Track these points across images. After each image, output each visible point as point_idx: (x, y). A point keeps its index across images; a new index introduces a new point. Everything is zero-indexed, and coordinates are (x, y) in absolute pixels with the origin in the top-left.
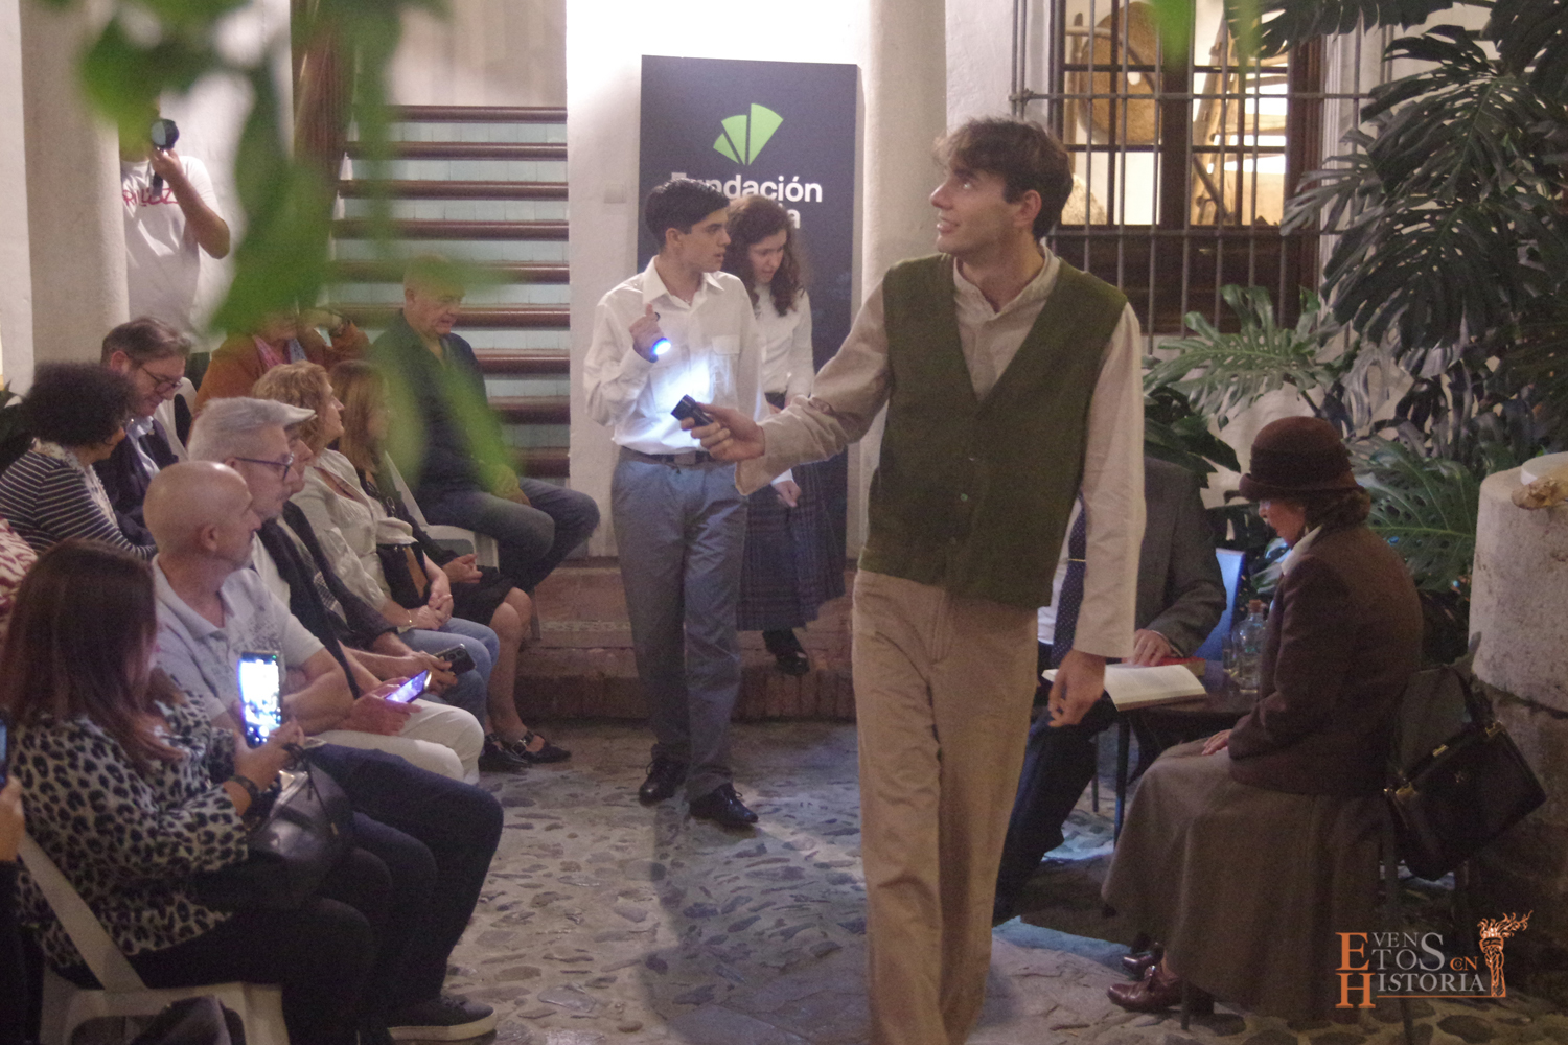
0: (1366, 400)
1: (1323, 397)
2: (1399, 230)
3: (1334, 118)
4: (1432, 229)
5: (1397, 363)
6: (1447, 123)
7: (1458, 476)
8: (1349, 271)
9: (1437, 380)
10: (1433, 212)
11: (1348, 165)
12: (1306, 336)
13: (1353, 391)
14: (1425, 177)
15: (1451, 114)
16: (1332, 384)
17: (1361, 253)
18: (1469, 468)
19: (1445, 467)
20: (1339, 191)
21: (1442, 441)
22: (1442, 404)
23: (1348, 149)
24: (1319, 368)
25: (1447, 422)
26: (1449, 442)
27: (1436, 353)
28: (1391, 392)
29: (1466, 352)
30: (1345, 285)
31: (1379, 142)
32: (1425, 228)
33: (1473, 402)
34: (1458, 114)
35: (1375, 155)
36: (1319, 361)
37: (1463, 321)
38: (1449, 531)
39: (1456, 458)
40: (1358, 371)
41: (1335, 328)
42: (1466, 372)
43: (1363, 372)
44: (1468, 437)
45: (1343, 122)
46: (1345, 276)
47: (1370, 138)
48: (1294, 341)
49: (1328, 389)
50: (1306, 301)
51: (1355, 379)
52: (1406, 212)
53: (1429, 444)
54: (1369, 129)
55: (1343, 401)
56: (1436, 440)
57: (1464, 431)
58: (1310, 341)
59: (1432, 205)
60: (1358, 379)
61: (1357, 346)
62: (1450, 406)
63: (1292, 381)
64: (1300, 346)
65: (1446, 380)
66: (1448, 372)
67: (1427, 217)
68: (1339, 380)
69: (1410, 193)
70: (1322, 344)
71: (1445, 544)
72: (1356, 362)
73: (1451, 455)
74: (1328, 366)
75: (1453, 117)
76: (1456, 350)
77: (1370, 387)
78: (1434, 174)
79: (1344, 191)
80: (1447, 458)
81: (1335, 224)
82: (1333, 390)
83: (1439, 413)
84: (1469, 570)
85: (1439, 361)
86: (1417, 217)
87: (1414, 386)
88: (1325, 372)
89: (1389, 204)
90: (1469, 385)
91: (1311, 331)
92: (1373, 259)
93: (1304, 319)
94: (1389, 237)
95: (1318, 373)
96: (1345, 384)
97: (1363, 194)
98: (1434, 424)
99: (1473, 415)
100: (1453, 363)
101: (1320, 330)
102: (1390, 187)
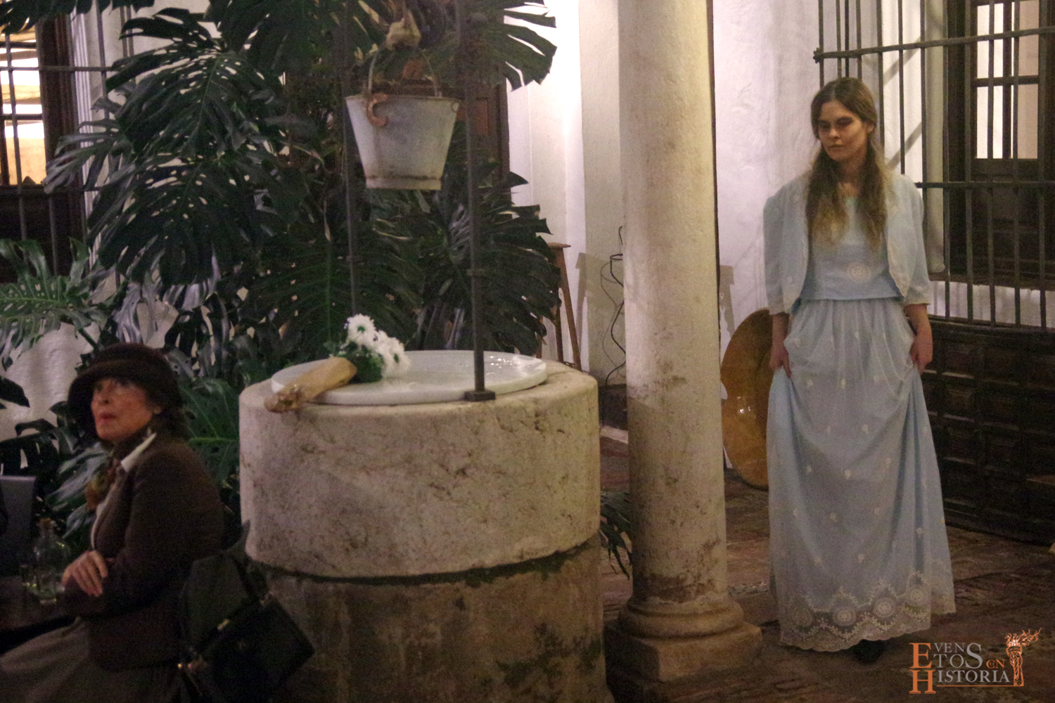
0: (138, 333)
1: (99, 334)
2: (151, 184)
3: (85, 89)
4: (179, 183)
5: (161, 299)
6: (183, 92)
7: (221, 390)
8: (109, 222)
9: (197, 312)
10: (179, 169)
11: (103, 130)
12: (80, 281)
13: (125, 326)
14: (168, 139)
15: (186, 83)
16: (105, 321)
17: (119, 206)
18: (230, 384)
19: (209, 384)
20: (94, 153)
21: (207, 363)
22: (204, 331)
23: (101, 115)
24: (93, 308)
25: (209, 346)
26: (213, 363)
27: (194, 288)
28: (158, 324)
29: (219, 286)
30: (107, 234)
31: (125, 110)
32: (172, 182)
33: (230, 328)
34: (192, 84)
35: (123, 120)
36: (94, 302)
37: (214, 260)
38: (218, 438)
39: (219, 375)
40: (127, 307)
41: (104, 272)
42: (220, 302)
43: (132, 309)
44: (228, 357)
45: (94, 92)
46: (106, 227)
47: (117, 106)
48: (68, 286)
49: (103, 326)
50: (75, 252)
51: (126, 315)
52: (155, 169)
53: (196, 366)
54: (116, 97)
55: (117, 335)
56: (202, 363)
57: (225, 353)
58: (83, 285)
59: (176, 162)
60: (129, 316)
61: (125, 288)
62: (211, 333)
63: (70, 322)
64: (74, 290)
65: (205, 311)
66: (206, 304)
67: (174, 172)
68: (112, 317)
69: (156, 152)
70: (93, 287)
71: (216, 450)
72: (126, 301)
73: (215, 374)
74: (101, 307)
75: (187, 87)
76: (211, 284)
77: (141, 322)
78: (176, 136)
79: (99, 153)
80: (212, 376)
81: (95, 181)
82: (107, 326)
83: (202, 339)
84: (237, 470)
85: (197, 295)
86: (165, 173)
87: (179, 317)
88: (99, 312)
89: (139, 163)
90: (225, 313)
91: (84, 276)
92: (130, 211)
93: (75, 266)
94: (141, 191)
95: (92, 313)
96: (117, 320)
97: (116, 153)
98: (199, 348)
99: (231, 339)
100: (209, 296)
101: (90, 276)
102: (139, 148)
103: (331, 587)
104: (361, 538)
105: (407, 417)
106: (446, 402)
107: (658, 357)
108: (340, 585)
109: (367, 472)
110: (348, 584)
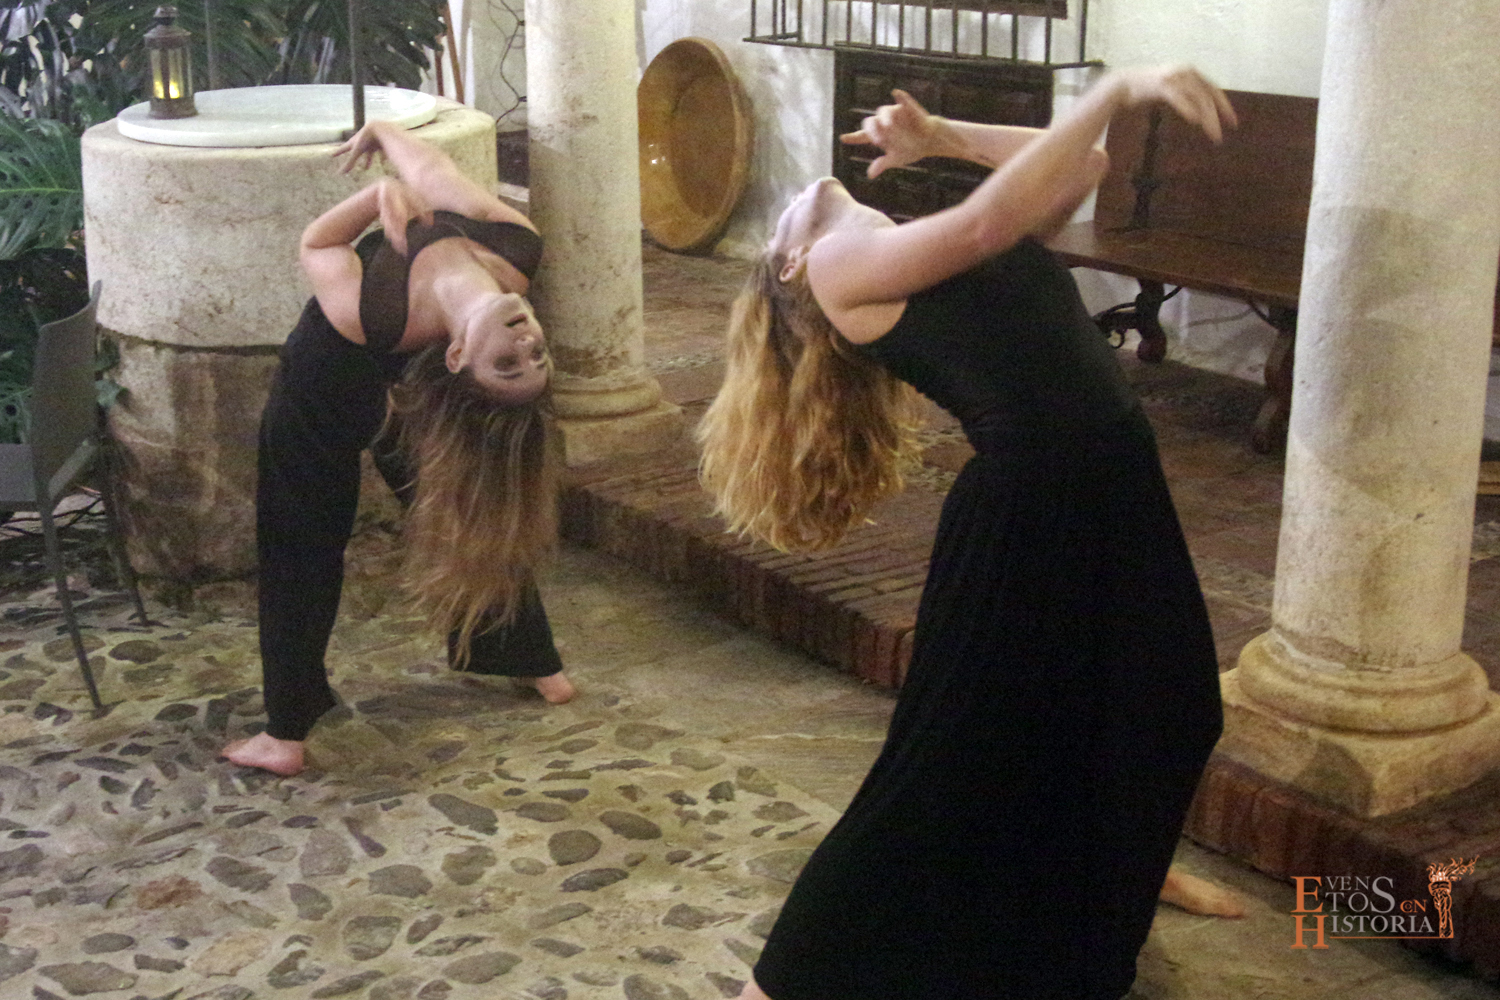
7: (58, 133)
9: (25, 41)
18: (69, 125)
19: (44, 126)
21: (38, 102)
22: (33, 66)
25: (40, 84)
26: (45, 103)
27: (20, 13)
29: (49, 10)
33: (63, 60)
38: (57, 189)
39: (53, 116)
42: (51, 31)
53: (26, 106)
56: (32, 102)
57: (58, 90)
62: (41, 67)
65: (33, 41)
66: (34, 33)
71: (55, 202)
73: (49, 114)
76: (40, 8)
80: (44, 117)
83: (31, 75)
84: (81, 224)
85: (24, 21)
98: (28, 86)
99: (64, 73)
100: (37, 23)
103: (193, 358)
104: (226, 302)
105: (276, 160)
106: (321, 143)
107: (565, 91)
108: (204, 356)
109: (233, 226)
110: (214, 354)
